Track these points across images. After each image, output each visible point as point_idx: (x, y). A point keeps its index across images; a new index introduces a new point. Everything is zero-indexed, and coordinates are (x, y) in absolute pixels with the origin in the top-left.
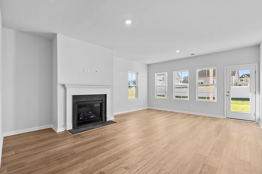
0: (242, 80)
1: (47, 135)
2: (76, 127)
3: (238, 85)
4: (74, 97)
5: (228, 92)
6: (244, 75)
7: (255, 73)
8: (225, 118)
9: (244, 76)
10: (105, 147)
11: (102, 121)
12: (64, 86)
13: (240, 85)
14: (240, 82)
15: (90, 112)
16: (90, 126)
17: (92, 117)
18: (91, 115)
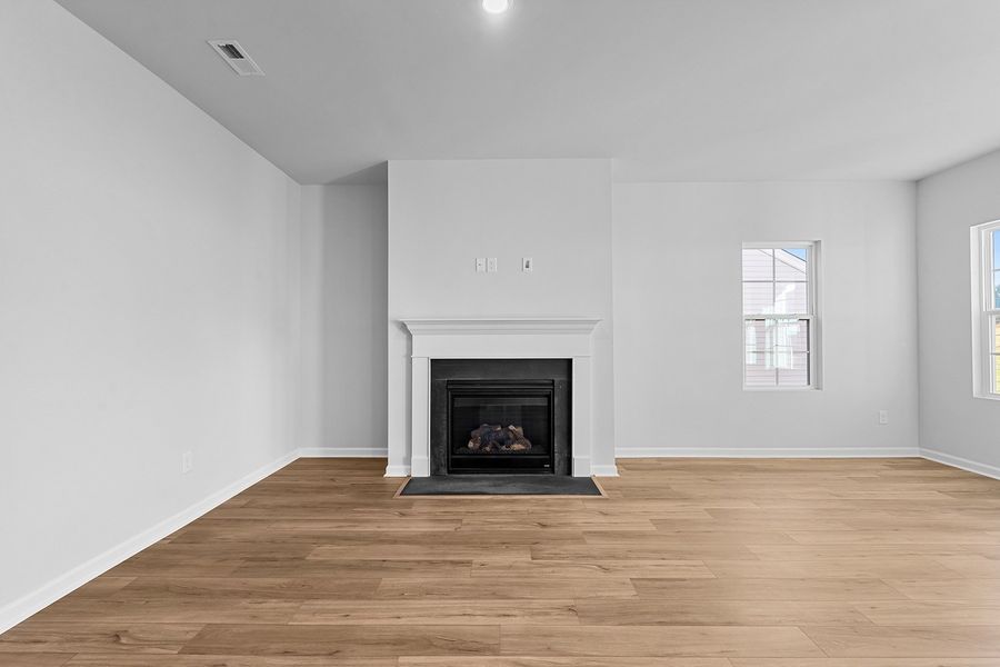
1: (362, 478)
2: (444, 471)
4: (438, 366)
10: (388, 581)
11: (554, 473)
12: (403, 326)
15: (512, 427)
16: (483, 480)
17: (517, 447)
18: (516, 439)
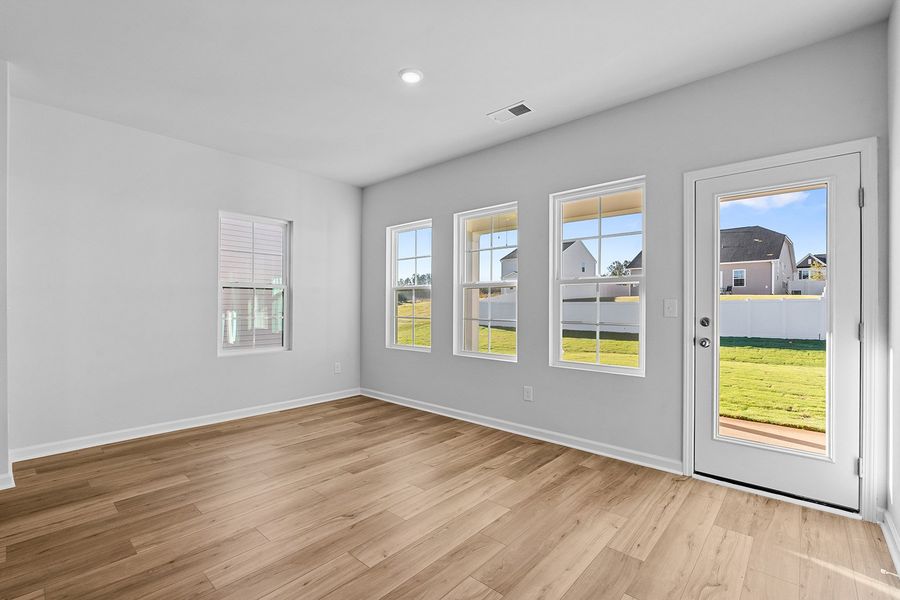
0: (806, 277)
3: (790, 291)
5: (705, 322)
6: (810, 257)
7: (861, 205)
8: (689, 472)
9: (810, 261)
13: (797, 293)
14: (795, 283)
